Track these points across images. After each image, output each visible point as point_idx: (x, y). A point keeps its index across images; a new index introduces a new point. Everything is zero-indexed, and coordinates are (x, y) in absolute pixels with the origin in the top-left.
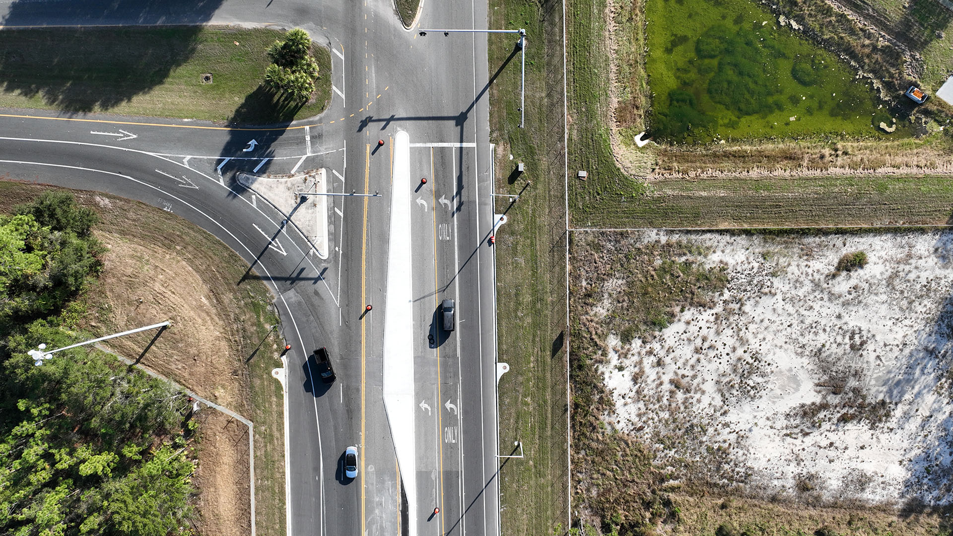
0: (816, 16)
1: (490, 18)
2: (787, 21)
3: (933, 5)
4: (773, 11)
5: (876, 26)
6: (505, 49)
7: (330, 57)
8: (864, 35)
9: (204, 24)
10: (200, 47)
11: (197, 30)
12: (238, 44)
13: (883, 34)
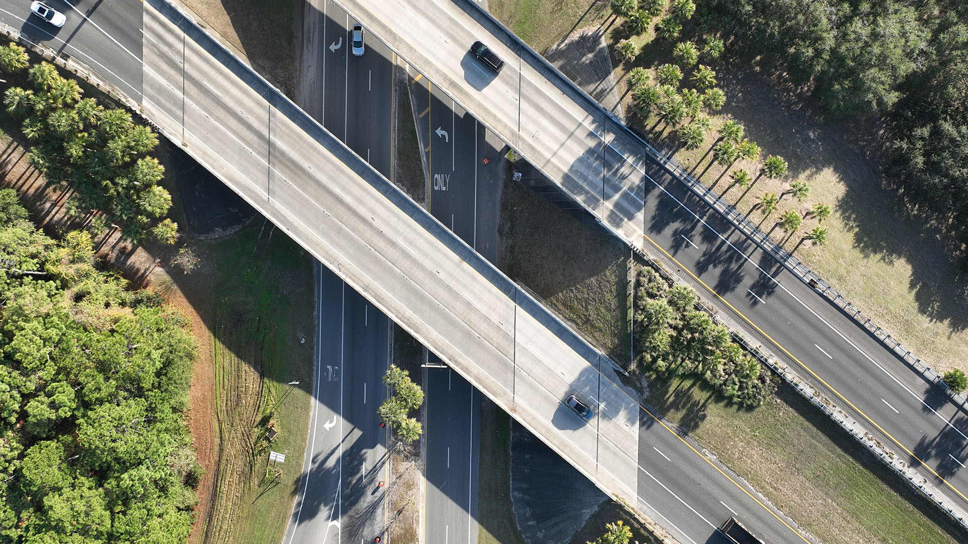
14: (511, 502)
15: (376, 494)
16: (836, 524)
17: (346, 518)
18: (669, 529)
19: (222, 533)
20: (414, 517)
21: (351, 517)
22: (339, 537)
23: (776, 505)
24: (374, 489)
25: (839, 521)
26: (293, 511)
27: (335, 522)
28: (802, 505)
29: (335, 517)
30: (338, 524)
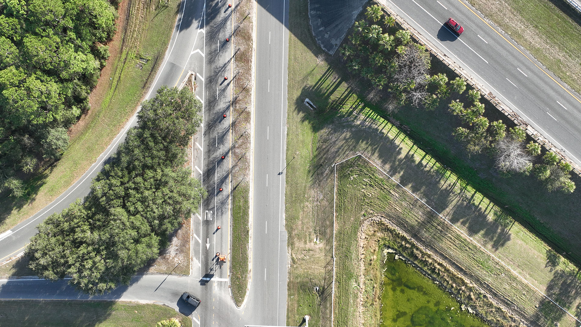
0: (483, 307)
1: (288, 303)
2: (466, 308)
3: (553, 306)
4: (458, 302)
5: (519, 316)
6: (297, 321)
7: (191, 323)
8: (512, 320)
9: (117, 300)
10: (114, 313)
11: (112, 303)
12: (136, 312)
13: (523, 320)
14: (309, 19)
15: (227, 12)
16: (507, 16)
17: (208, 28)
18: (405, 18)
19: (133, 40)
20: (250, 26)
21: (212, 26)
22: (204, 39)
23: (471, 3)
24: (226, 9)
25: (509, 14)
26: (176, 24)
27: (202, 30)
28: (487, 4)
29: (202, 27)
30: (204, 31)
